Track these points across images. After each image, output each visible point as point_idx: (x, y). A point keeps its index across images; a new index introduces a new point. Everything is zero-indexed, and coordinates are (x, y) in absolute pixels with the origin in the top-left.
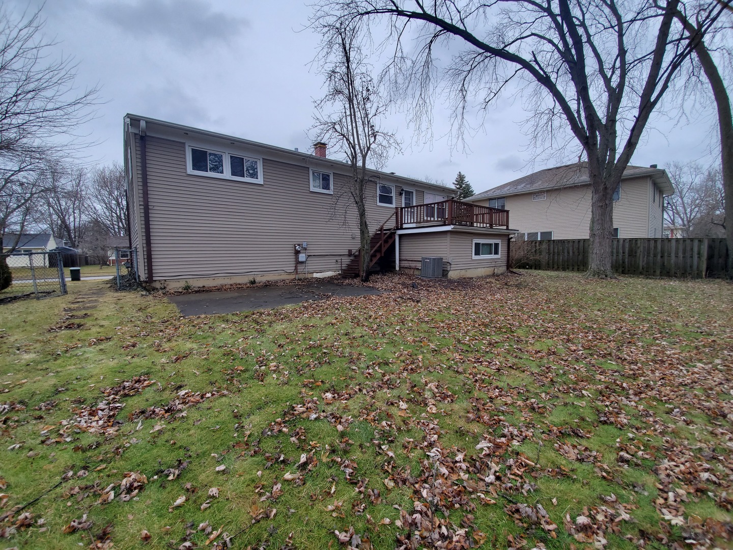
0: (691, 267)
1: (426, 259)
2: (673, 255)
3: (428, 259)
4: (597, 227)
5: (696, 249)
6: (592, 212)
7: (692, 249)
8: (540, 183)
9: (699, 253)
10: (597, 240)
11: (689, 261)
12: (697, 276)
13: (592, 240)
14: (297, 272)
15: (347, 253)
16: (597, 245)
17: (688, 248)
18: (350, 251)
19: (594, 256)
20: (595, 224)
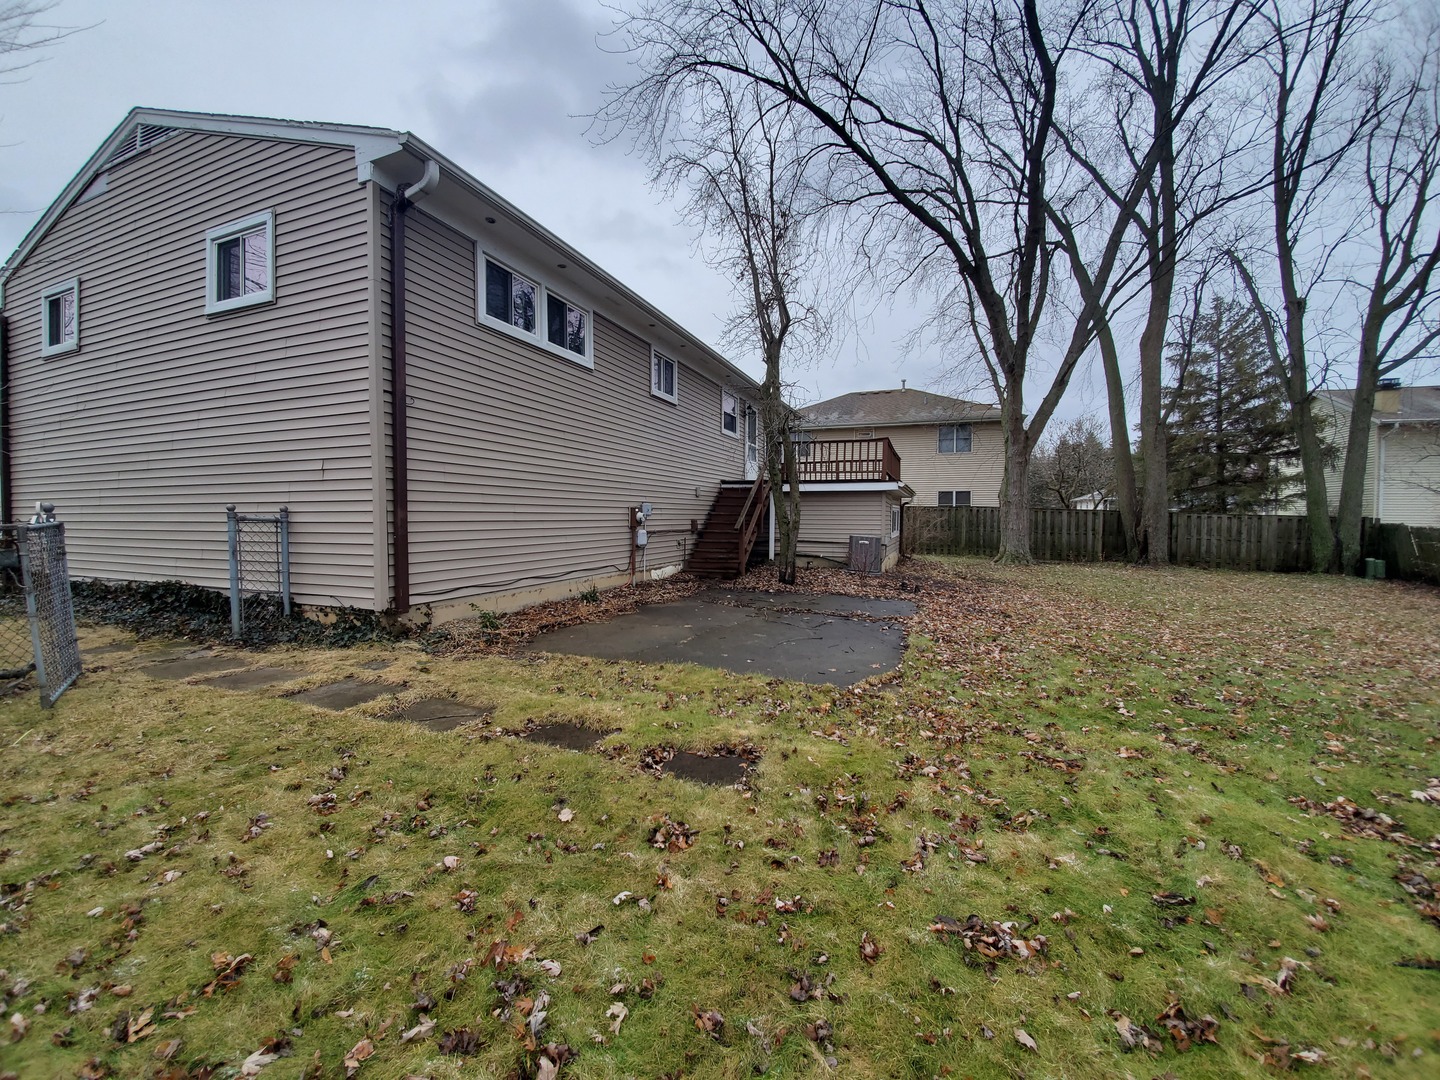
0: (1085, 546)
1: (862, 539)
2: (1064, 531)
3: (867, 539)
4: (1013, 491)
5: (1090, 524)
6: (1006, 469)
7: (1086, 524)
8: (861, 414)
9: (1094, 530)
10: (1013, 510)
11: (1083, 540)
12: (1092, 560)
13: (1003, 509)
14: (634, 569)
15: (689, 527)
16: (1012, 517)
17: (1082, 523)
18: (694, 522)
19: (1009, 532)
20: (1010, 488)
